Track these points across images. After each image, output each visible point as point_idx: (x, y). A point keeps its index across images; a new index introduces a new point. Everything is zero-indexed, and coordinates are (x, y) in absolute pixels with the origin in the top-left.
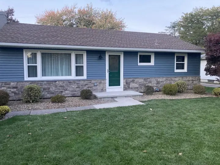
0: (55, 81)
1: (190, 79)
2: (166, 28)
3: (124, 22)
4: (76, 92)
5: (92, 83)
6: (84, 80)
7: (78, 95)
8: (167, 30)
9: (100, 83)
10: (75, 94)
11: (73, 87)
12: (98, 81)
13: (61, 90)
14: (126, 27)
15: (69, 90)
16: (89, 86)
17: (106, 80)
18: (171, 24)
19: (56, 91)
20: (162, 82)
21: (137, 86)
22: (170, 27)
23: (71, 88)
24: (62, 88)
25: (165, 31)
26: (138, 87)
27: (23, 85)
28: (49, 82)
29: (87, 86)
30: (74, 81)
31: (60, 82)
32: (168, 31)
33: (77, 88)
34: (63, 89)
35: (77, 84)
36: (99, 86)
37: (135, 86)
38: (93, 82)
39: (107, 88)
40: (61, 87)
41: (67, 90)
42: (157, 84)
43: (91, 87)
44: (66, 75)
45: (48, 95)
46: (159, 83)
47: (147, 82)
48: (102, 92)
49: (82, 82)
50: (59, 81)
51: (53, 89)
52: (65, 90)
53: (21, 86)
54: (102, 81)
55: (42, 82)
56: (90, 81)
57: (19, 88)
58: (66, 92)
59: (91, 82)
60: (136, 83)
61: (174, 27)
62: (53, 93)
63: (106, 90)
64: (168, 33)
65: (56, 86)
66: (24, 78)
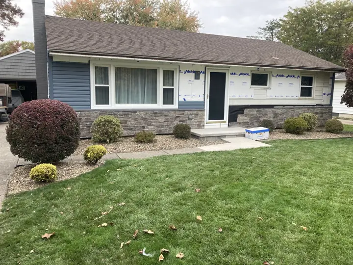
0: (135, 111)
1: (318, 112)
2: (259, 30)
3: (198, 19)
4: (163, 127)
5: (186, 115)
6: (174, 110)
7: (166, 133)
8: (260, 33)
9: (197, 115)
10: (161, 131)
11: (160, 120)
12: (194, 112)
13: (143, 125)
14: (201, 27)
15: (153, 125)
16: (181, 119)
17: (205, 111)
18: (267, 23)
19: (136, 126)
20: (280, 115)
21: (248, 120)
22: (265, 29)
23: (156, 122)
24: (144, 122)
25: (257, 35)
26: (248, 122)
27: (89, 116)
28: (126, 112)
29: (178, 119)
30: (161, 112)
31: (142, 112)
32: (261, 36)
33: (164, 122)
34: (145, 124)
35: (165, 116)
36: (195, 120)
37: (245, 121)
38: (187, 113)
39: (205, 123)
40: (143, 120)
41: (150, 125)
42: (274, 118)
43: (183, 121)
44: (148, 103)
45: (125, 132)
46: (277, 116)
47: (261, 115)
48: (198, 128)
49: (172, 114)
50: (140, 111)
51: (131, 123)
52: (148, 125)
53: (86, 117)
54: (200, 113)
55: (116, 113)
56: (183, 112)
57: (83, 120)
58: (150, 127)
59: (183, 114)
60: (246, 116)
61: (271, 29)
62: (132, 129)
63: (204, 126)
64: (261, 38)
65: (136, 119)
66: (90, 105)
